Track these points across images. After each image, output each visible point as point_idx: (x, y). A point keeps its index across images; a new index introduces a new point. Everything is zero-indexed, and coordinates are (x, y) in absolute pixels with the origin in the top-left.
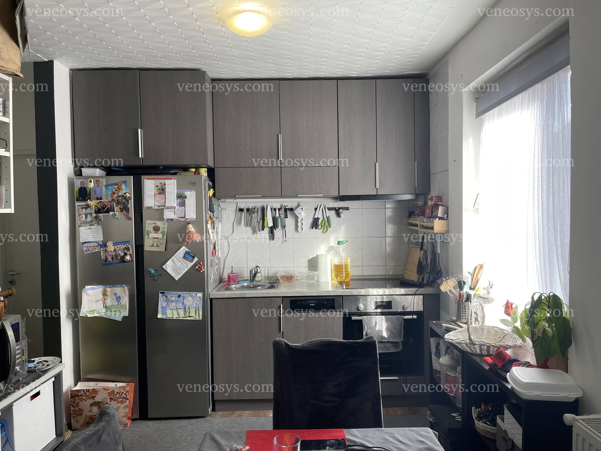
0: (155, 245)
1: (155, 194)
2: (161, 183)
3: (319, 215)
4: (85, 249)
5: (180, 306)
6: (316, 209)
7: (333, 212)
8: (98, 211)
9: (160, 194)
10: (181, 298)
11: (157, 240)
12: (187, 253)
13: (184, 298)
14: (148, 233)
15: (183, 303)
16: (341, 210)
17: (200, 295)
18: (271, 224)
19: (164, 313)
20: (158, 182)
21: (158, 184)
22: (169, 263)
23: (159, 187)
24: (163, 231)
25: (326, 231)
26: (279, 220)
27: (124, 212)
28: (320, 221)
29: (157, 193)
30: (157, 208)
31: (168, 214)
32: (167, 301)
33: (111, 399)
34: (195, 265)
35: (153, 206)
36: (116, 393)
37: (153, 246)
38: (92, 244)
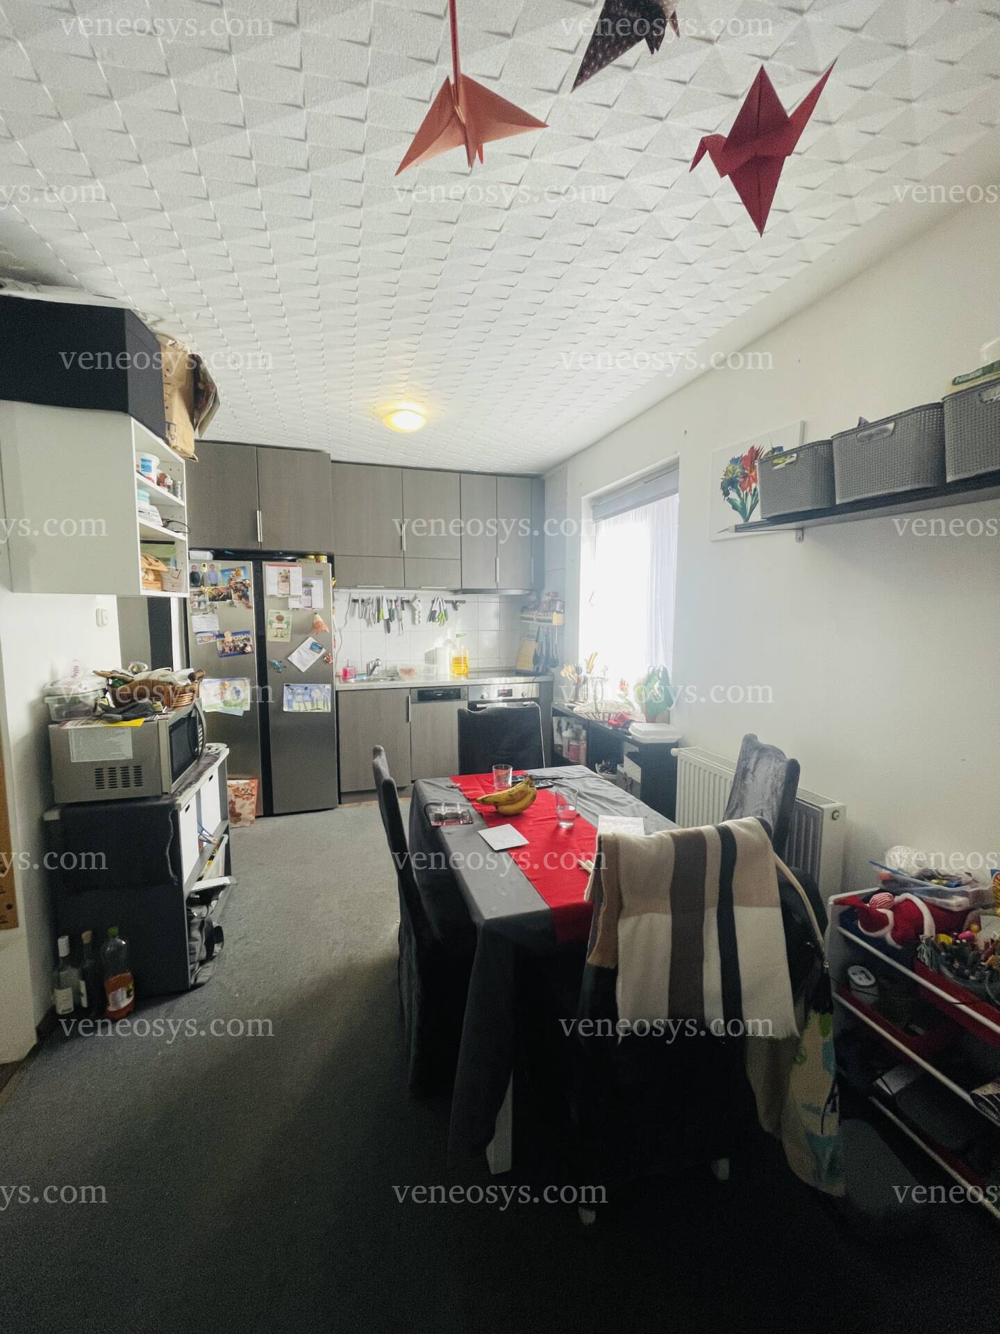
0: (279, 635)
1: (278, 582)
2: (285, 570)
3: (436, 607)
4: (198, 639)
5: (307, 698)
6: (433, 602)
7: (450, 605)
8: (213, 599)
9: (284, 581)
10: (308, 691)
11: (281, 630)
12: (314, 644)
13: (311, 690)
14: (271, 623)
15: (310, 696)
16: (458, 603)
17: (328, 686)
18: (387, 616)
19: (290, 706)
20: (282, 569)
21: (282, 572)
22: (294, 654)
23: (283, 574)
24: (288, 621)
25: (443, 625)
26: (396, 612)
27: (243, 599)
28: (437, 614)
29: (280, 580)
30: (282, 596)
31: (293, 604)
32: (293, 693)
33: (236, 796)
34: (323, 656)
35: (276, 594)
36: (241, 789)
37: (276, 636)
38: (206, 635)
